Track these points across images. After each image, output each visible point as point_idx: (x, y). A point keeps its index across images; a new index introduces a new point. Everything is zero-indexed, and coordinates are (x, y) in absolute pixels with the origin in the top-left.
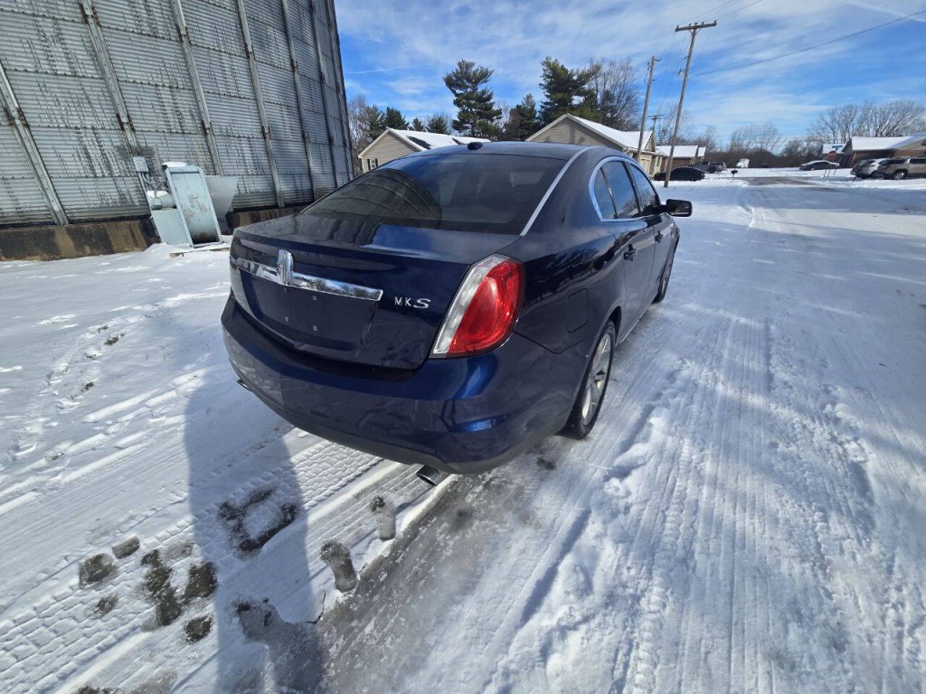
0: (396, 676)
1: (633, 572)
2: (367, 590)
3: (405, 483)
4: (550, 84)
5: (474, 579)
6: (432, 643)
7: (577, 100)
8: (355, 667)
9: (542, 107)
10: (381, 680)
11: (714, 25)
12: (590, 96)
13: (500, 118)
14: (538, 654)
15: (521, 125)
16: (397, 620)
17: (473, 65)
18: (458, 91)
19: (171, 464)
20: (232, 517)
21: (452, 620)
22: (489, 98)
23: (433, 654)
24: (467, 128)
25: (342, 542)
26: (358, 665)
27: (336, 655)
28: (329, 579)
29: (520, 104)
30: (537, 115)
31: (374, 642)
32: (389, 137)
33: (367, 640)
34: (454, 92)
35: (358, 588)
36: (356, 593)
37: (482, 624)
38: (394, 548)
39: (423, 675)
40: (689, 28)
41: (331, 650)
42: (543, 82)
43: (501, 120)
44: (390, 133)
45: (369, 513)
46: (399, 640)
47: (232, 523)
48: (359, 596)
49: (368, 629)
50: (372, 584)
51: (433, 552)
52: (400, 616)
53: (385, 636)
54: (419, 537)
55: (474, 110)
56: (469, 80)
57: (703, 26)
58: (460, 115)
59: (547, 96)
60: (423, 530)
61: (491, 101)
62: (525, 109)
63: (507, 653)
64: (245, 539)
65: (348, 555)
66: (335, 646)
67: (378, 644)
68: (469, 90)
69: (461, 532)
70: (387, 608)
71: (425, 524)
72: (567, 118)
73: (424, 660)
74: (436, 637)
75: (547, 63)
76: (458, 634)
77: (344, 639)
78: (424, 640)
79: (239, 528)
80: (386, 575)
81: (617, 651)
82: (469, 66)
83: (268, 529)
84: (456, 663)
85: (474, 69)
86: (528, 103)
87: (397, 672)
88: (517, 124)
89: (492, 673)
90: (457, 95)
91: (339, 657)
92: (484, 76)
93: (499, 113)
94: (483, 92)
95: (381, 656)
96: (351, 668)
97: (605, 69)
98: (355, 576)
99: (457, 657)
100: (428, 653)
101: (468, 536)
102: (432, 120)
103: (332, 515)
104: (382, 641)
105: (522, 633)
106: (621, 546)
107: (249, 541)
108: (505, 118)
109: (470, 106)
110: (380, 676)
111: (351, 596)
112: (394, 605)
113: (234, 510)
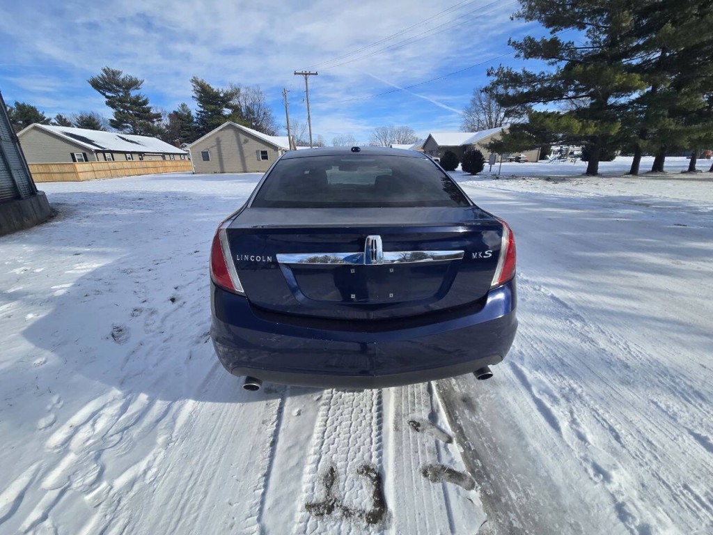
0: (556, 505)
1: (557, 380)
2: (481, 477)
3: (413, 404)
4: (201, 97)
5: (516, 429)
6: (545, 474)
7: (227, 111)
8: (537, 520)
9: (198, 114)
10: (554, 514)
11: (316, 74)
12: (236, 109)
13: (161, 120)
14: (580, 441)
15: (182, 128)
16: (517, 478)
17: (119, 73)
18: (110, 95)
19: (193, 516)
20: (330, 510)
21: (537, 456)
22: (145, 102)
23: (553, 478)
24: (127, 127)
25: (430, 463)
26: (537, 518)
27: (521, 525)
28: (457, 489)
29: (177, 110)
30: (195, 120)
31: (525, 500)
32: (36, 132)
33: (520, 501)
34: (104, 94)
35: (476, 480)
36: (480, 483)
37: (548, 447)
38: (460, 443)
39: (564, 492)
40: (303, 74)
41: (515, 525)
42: (195, 95)
43: (163, 122)
44: (35, 128)
45: (419, 434)
46: (533, 487)
47: (337, 513)
48: (483, 484)
49: (513, 496)
50: (479, 471)
51: (480, 430)
52: (516, 475)
53: (524, 491)
54: (464, 428)
55: (131, 112)
56: (118, 85)
57: (310, 74)
58: (116, 115)
59: (200, 106)
60: (460, 422)
61: (148, 105)
62: (182, 114)
63: (573, 450)
64: (364, 515)
65: (443, 468)
66: (513, 522)
67: (527, 498)
68: (121, 94)
69: (478, 410)
70: (505, 478)
71: (456, 418)
72: (230, 124)
73: (554, 485)
74: (543, 470)
75: (195, 81)
76: (547, 458)
77: (511, 512)
78: (541, 477)
79: (347, 512)
80: (478, 461)
81: (595, 417)
82: (115, 73)
83: (371, 495)
84: (565, 473)
85: (122, 76)
86: (183, 110)
87: (554, 503)
88: (178, 126)
89: (581, 464)
90: (107, 97)
91: (523, 525)
92: (134, 84)
93: (158, 116)
94: (138, 98)
95: (537, 503)
96: (536, 524)
97: (243, 91)
98: (465, 475)
99: (562, 471)
100: (551, 480)
101: (484, 409)
102: (81, 118)
103: (398, 452)
104: (527, 495)
105: (565, 437)
106: (539, 371)
107: (370, 514)
108: (166, 121)
109: (125, 108)
110: (550, 512)
111: (479, 487)
112: (504, 472)
113: (324, 503)
